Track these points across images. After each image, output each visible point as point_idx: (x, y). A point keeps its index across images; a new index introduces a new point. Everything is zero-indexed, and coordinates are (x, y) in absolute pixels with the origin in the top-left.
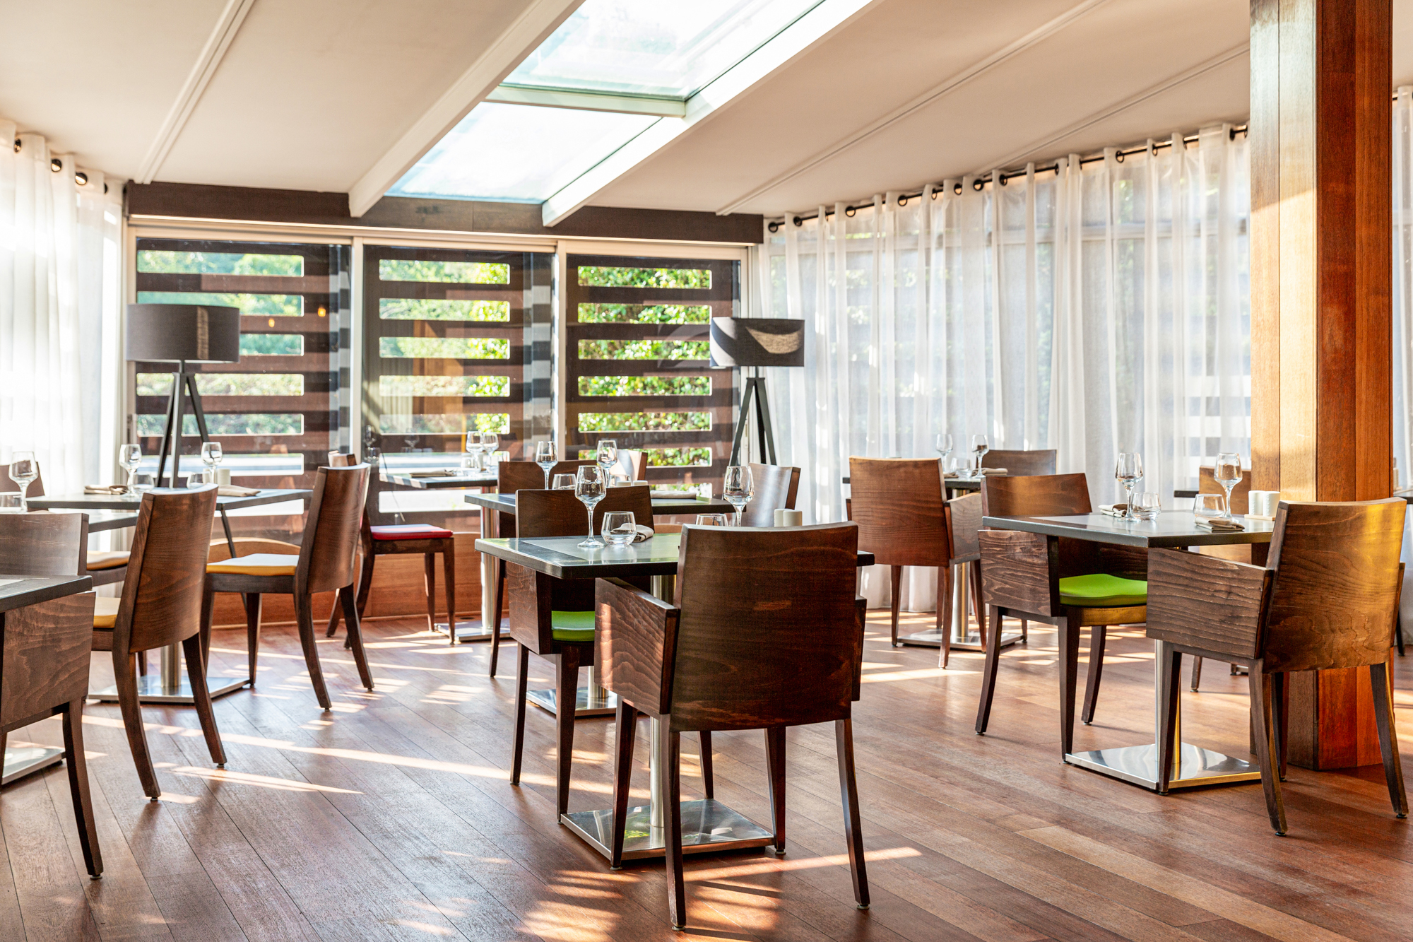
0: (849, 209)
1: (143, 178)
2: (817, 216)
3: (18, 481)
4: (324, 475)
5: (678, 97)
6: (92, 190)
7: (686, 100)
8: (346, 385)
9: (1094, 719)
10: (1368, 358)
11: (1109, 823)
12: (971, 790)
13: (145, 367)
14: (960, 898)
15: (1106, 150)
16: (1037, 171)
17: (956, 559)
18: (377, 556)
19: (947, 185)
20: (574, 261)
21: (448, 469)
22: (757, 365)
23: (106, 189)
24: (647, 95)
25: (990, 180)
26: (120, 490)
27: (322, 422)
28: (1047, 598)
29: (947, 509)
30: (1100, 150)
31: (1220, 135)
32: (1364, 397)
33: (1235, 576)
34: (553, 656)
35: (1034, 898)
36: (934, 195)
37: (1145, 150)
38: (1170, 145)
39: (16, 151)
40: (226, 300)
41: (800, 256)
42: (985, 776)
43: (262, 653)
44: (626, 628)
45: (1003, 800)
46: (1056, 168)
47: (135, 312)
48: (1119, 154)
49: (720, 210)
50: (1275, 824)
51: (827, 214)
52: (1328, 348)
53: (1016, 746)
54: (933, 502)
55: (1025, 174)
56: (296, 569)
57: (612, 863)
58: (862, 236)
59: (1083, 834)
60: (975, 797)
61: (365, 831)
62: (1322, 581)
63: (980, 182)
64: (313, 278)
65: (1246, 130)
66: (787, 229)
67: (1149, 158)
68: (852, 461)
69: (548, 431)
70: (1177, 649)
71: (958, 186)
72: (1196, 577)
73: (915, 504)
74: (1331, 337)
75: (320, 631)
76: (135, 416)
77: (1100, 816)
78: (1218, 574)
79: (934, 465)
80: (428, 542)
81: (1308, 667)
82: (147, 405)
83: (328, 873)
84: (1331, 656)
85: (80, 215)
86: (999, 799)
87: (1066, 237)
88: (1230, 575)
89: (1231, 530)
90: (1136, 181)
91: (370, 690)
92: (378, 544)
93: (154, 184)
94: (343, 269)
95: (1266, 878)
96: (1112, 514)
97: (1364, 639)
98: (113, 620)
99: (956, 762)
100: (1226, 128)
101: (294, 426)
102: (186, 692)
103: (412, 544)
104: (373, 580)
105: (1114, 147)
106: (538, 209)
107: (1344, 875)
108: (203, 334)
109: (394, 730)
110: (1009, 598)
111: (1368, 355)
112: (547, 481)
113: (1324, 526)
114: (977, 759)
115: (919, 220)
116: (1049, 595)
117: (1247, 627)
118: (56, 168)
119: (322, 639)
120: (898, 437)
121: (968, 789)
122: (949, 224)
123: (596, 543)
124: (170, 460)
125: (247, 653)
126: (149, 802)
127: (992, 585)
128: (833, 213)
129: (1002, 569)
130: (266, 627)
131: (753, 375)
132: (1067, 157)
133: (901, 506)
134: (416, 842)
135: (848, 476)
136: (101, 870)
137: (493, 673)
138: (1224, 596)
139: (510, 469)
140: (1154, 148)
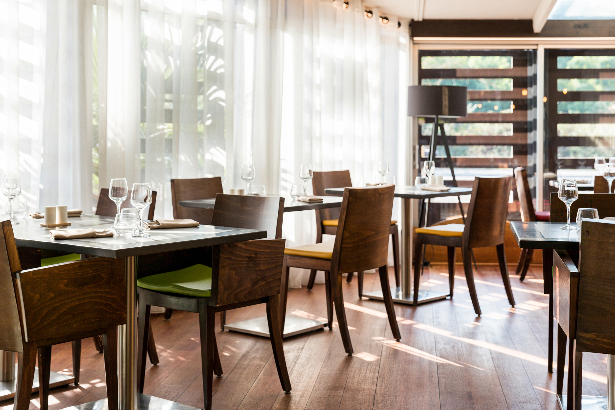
1: (418, 17)
6: (392, 25)
8: (536, 129)
21: (585, 179)
23: (399, 24)
27: (523, 150)
39: (346, 7)
43: (477, 281)
56: (463, 233)
64: (518, 69)
85: (383, 40)
91: (513, 307)
93: (424, 21)
94: (533, 63)
98: (330, 255)
101: (508, 153)
108: (446, 102)
118: (369, 15)
119: (513, 274)
126: (347, 356)
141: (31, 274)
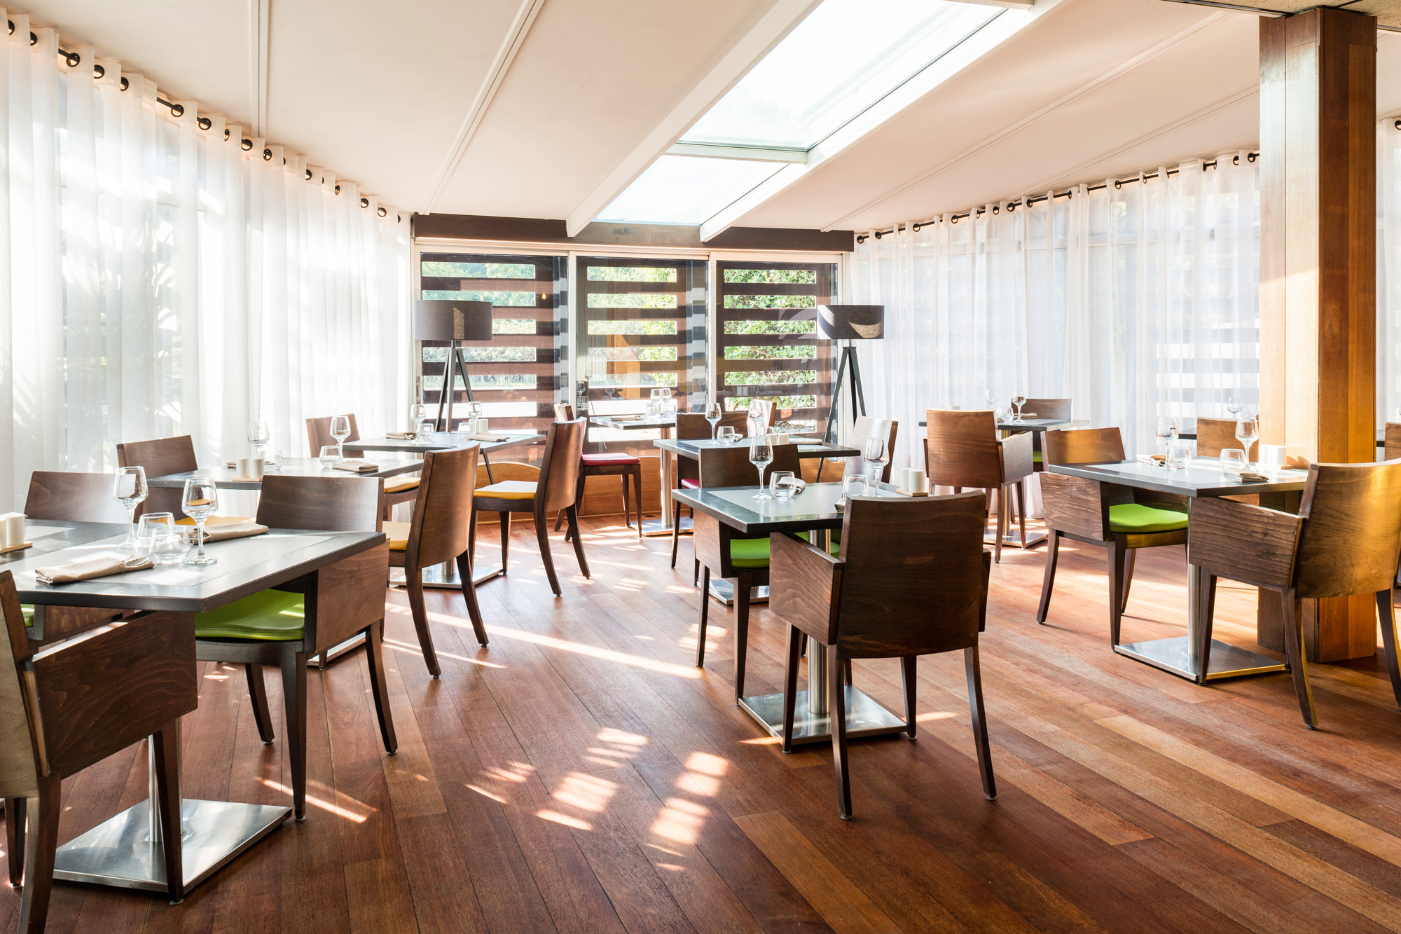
0: (916, 226)
1: (425, 211)
2: (892, 232)
3: (337, 437)
4: (554, 428)
5: (802, 149)
6: (390, 220)
7: (808, 151)
8: (566, 358)
9: (1126, 610)
10: (1358, 342)
11: (1168, 714)
12: (1047, 677)
13: (427, 343)
14: (1067, 790)
15: (1107, 180)
16: (1055, 197)
17: (1006, 483)
18: (587, 477)
19: (989, 208)
20: (722, 266)
22: (850, 338)
23: (399, 219)
24: (780, 147)
25: (1020, 204)
26: (411, 436)
27: (549, 384)
28: (1100, 528)
29: (999, 447)
30: (1104, 180)
31: (1196, 167)
32: (1354, 372)
33: (1271, 521)
34: (731, 579)
35: (1129, 791)
36: (978, 215)
37: (1138, 180)
38: (1157, 176)
39: (337, 194)
40: (482, 295)
41: (880, 259)
42: (1054, 663)
44: (797, 572)
45: (1075, 688)
46: (1069, 194)
47: (421, 303)
48: (1117, 183)
49: (824, 229)
50: (1308, 719)
51: (900, 230)
52: (1327, 335)
53: (1071, 635)
54: (990, 442)
55: (1046, 198)
56: (536, 494)
57: (784, 748)
58: (924, 245)
59: (1150, 724)
60: (1052, 685)
61: (592, 710)
62: (1345, 527)
63: (1012, 206)
64: (542, 282)
65: (1215, 163)
66: (871, 240)
67: (1141, 186)
68: (929, 412)
69: (704, 388)
70: (1215, 573)
71: (996, 208)
72: (1234, 520)
73: (976, 443)
74: (1330, 326)
75: (550, 526)
76: (421, 377)
77: (1158, 706)
78: (1254, 518)
79: (990, 415)
80: (622, 467)
81: (1331, 594)
82: (431, 369)
83: (567, 752)
84: (1350, 586)
85: (381, 239)
86: (1072, 687)
87: (1077, 244)
88: (1265, 520)
89: (1258, 481)
90: (1130, 202)
91: (588, 578)
92: (587, 468)
93: (432, 215)
94: (563, 276)
95: (1316, 775)
96: (1150, 462)
97: (1376, 571)
98: (405, 544)
99: (1029, 650)
100: (1200, 163)
101: (529, 382)
102: (457, 581)
103: (611, 468)
104: (585, 490)
105: (1114, 178)
106: (697, 230)
107: (1380, 773)
109: (608, 615)
110: (1066, 525)
111: (1358, 340)
112: (713, 431)
113: (1348, 483)
114: (1044, 647)
115: (967, 233)
116: (1101, 525)
117: (1282, 562)
118: (364, 205)
119: (552, 534)
120: (951, 388)
121: (1044, 677)
122: (989, 236)
123: (766, 496)
124: (446, 406)
125: (501, 547)
126: (432, 678)
127: (1052, 513)
128: (904, 229)
129: (1060, 502)
130: (515, 522)
131: (847, 345)
132: (1078, 186)
133: (965, 444)
134: (631, 721)
135: (924, 420)
136: (396, 748)
137: (673, 565)
138: (1261, 536)
139: (685, 420)
140: (1145, 178)
141: (54, 659)
